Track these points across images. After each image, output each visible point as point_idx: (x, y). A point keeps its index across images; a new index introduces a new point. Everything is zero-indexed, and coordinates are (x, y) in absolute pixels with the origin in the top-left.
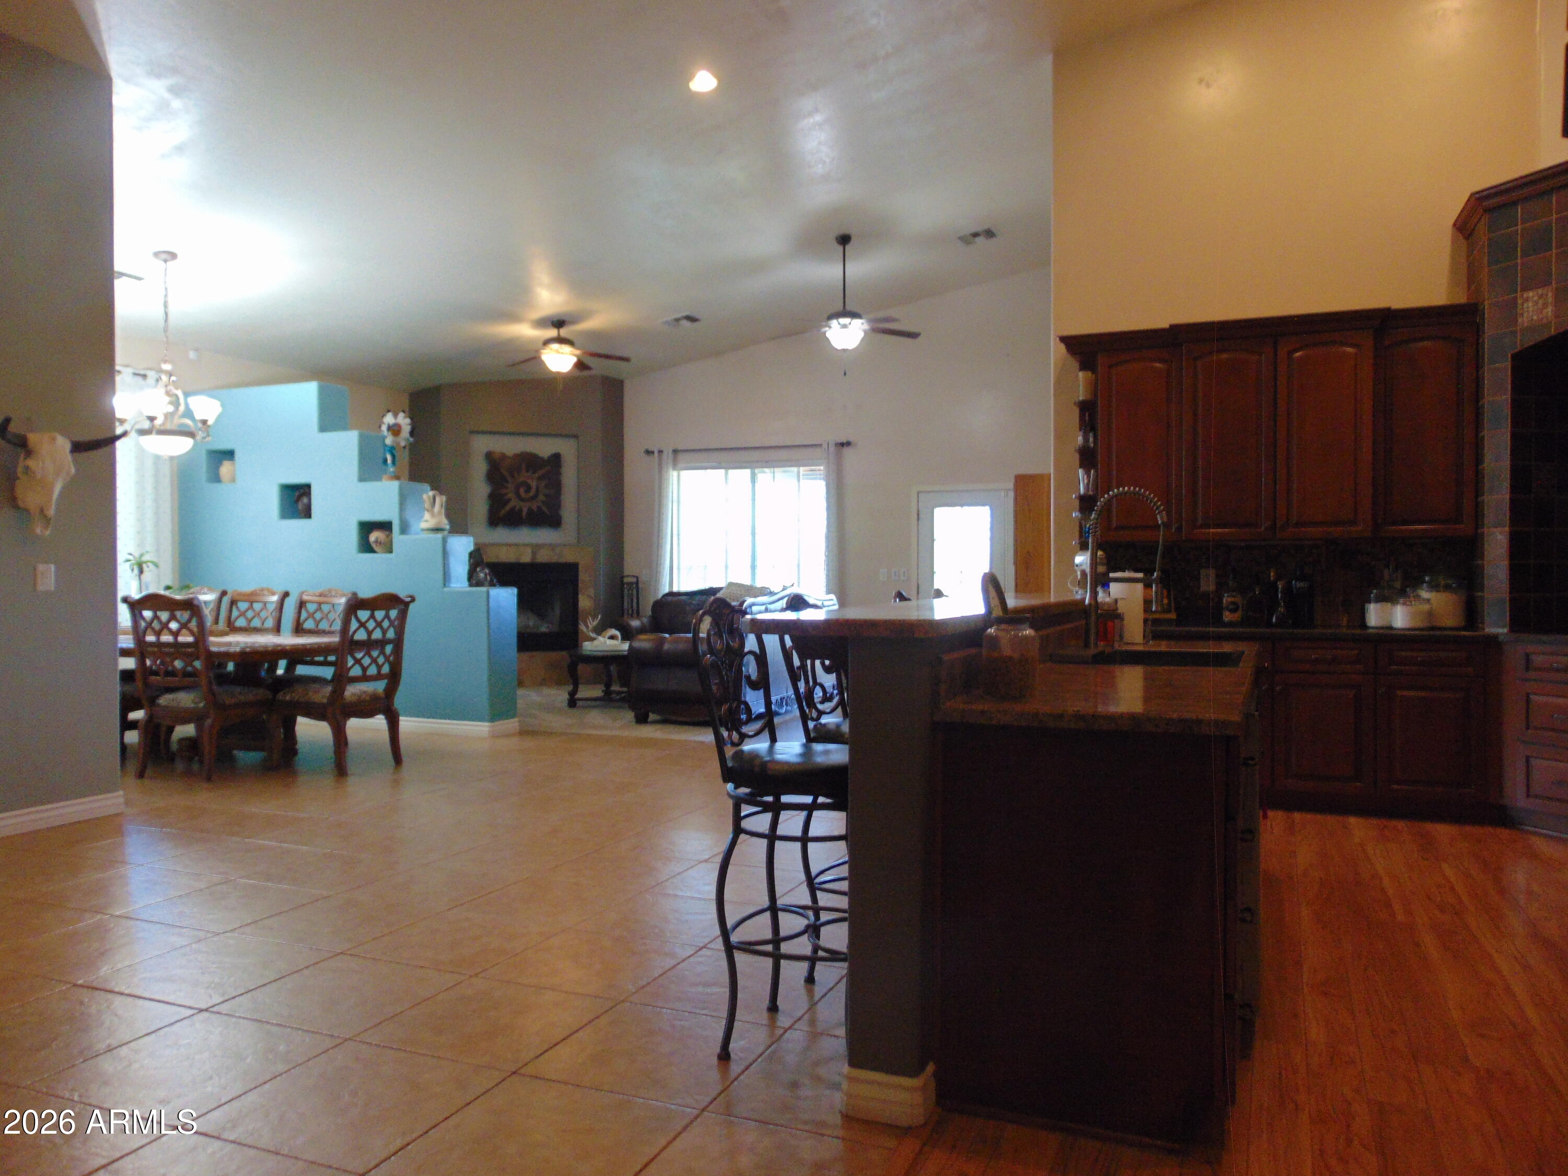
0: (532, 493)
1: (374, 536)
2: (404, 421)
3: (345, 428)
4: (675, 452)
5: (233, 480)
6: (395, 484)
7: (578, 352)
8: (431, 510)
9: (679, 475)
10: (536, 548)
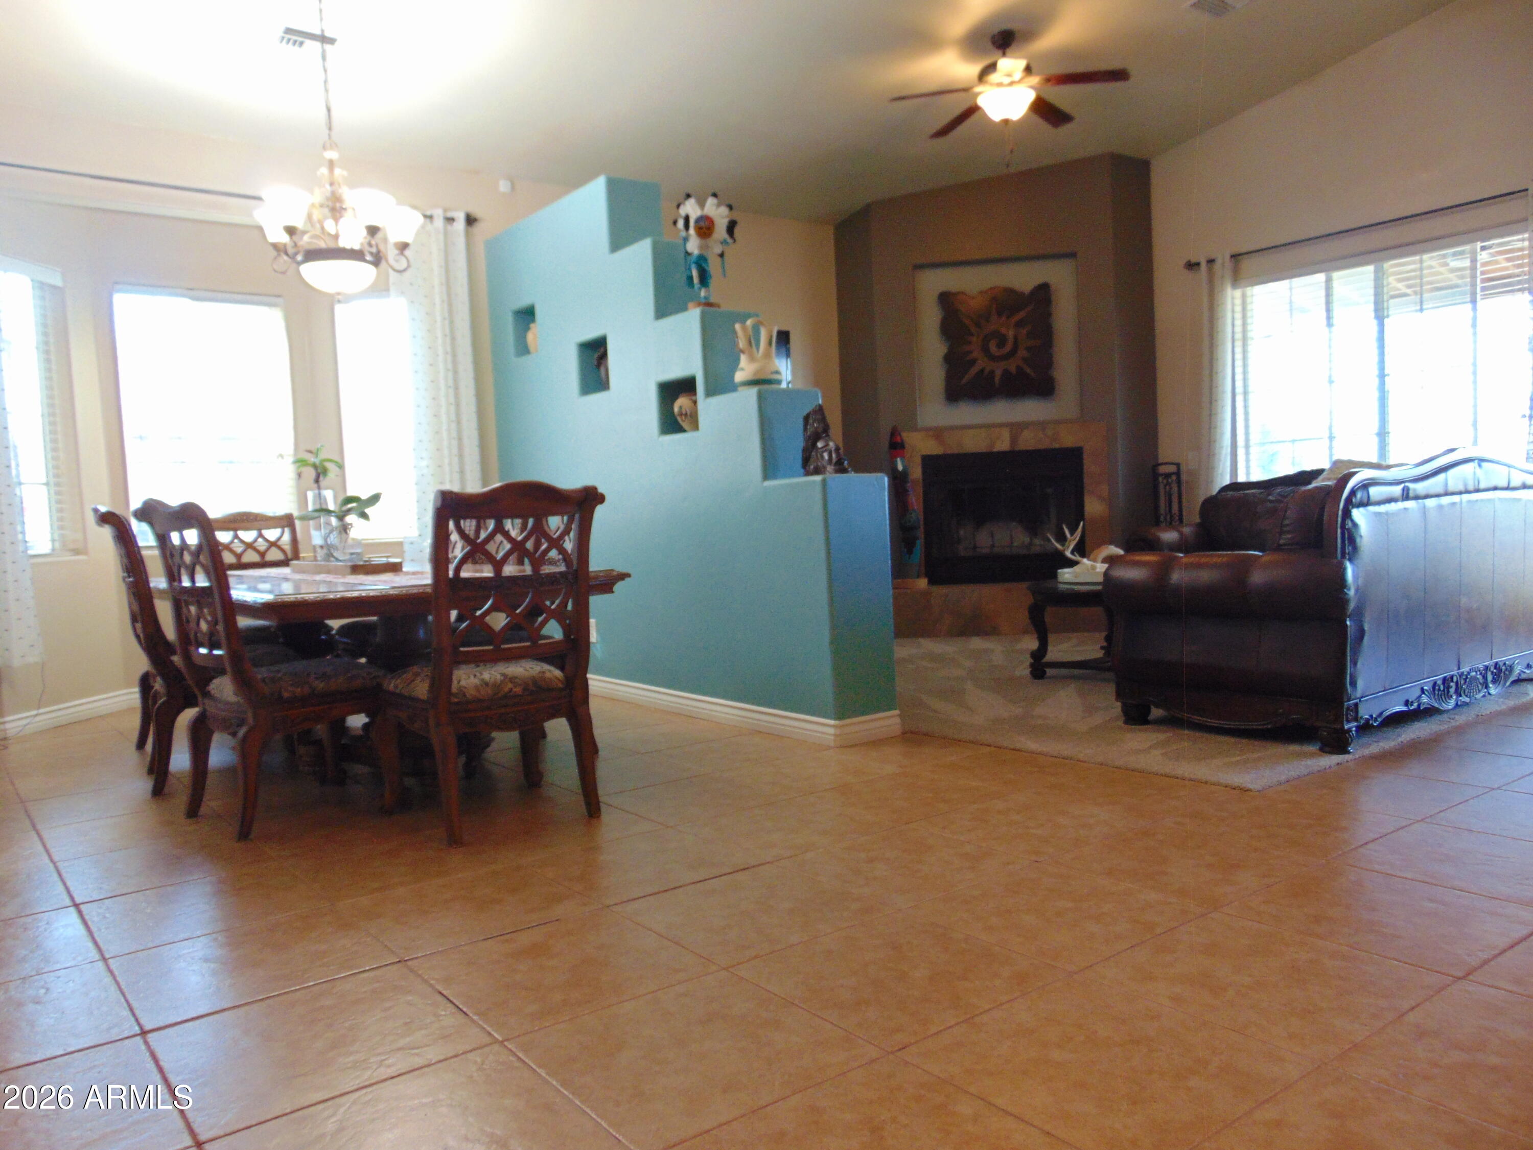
0: (1008, 348)
1: (682, 403)
4: (1235, 257)
5: (537, 348)
9: (1244, 297)
10: (1016, 428)
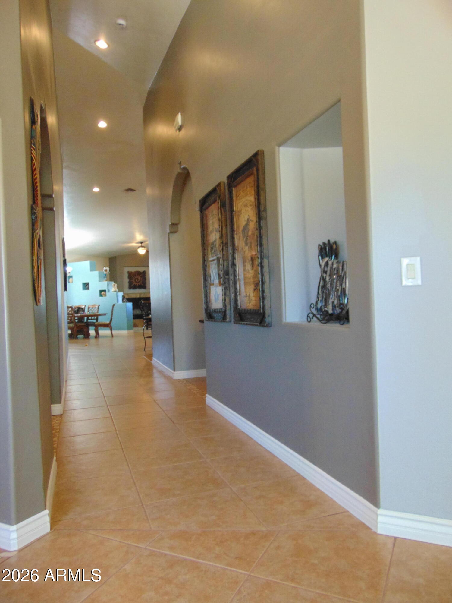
0: (139, 281)
1: (103, 293)
2: (108, 269)
3: (95, 270)
5: (72, 282)
6: (106, 282)
7: (146, 249)
8: (114, 287)
10: (140, 294)
